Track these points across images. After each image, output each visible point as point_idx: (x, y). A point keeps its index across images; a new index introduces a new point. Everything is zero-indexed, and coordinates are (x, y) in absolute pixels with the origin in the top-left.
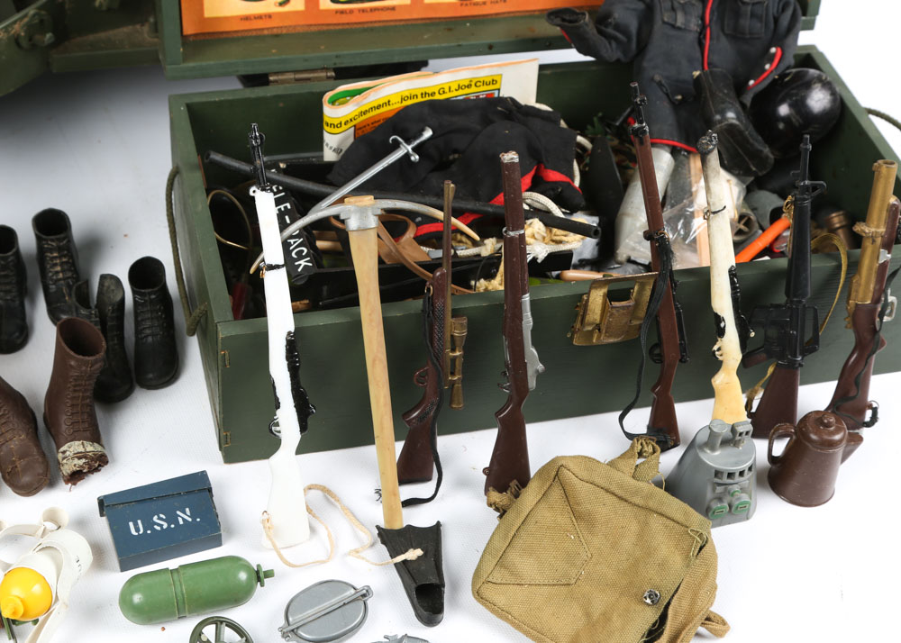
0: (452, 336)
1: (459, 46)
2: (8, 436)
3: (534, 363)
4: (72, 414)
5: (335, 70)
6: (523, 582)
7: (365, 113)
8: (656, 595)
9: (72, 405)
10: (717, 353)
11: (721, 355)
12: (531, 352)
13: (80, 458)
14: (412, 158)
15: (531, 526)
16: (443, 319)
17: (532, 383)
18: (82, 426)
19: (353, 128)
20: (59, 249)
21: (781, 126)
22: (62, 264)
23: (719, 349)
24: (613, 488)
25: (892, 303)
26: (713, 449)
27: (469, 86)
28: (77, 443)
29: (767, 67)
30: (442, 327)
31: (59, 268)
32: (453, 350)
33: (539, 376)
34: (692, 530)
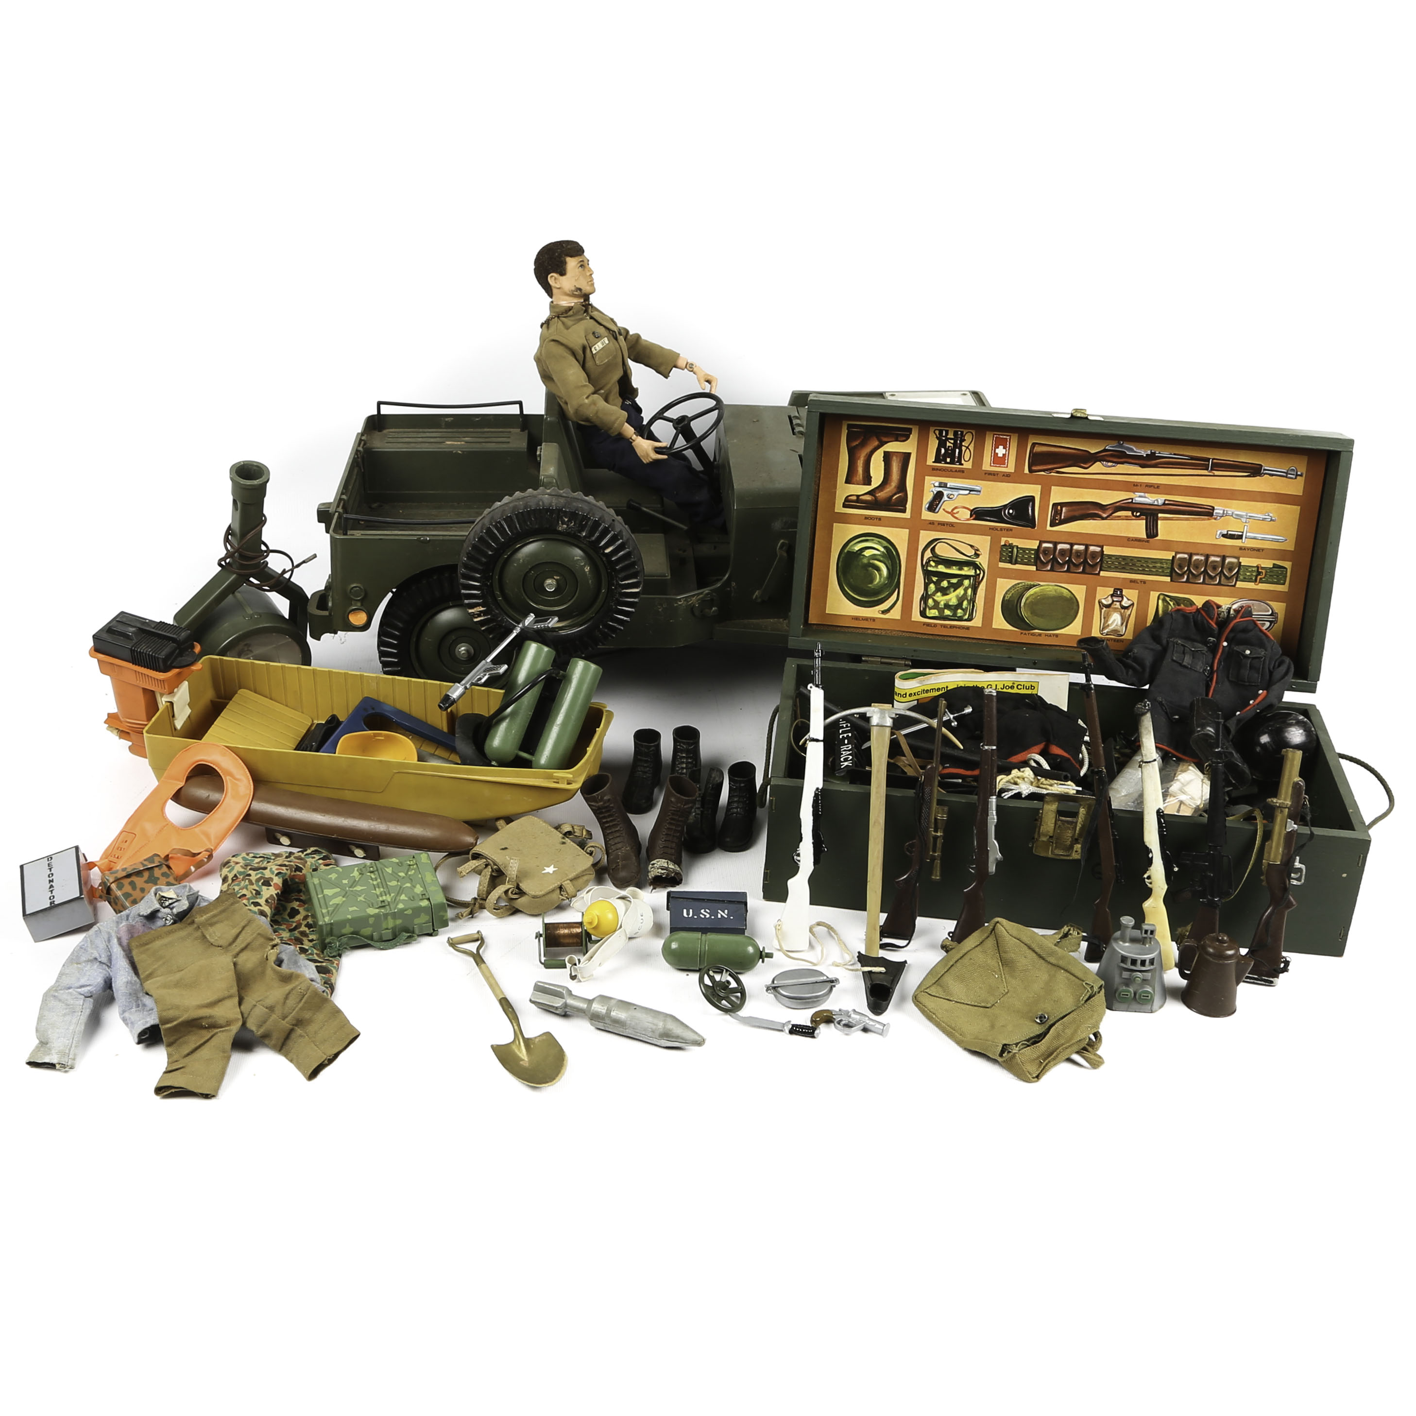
0: (936, 819)
1: (1010, 657)
2: (619, 846)
3: (995, 853)
4: (665, 841)
5: (912, 661)
6: (951, 999)
7: (927, 691)
8: (1045, 1017)
9: (666, 834)
10: (1146, 880)
11: (1151, 883)
12: (994, 844)
13: (662, 869)
14: (953, 724)
15: (966, 960)
16: (930, 802)
17: (992, 868)
18: (670, 851)
19: (916, 702)
20: (688, 751)
21: (1258, 749)
22: (687, 763)
23: (1149, 878)
24: (1033, 946)
25: (1300, 870)
26: (1124, 942)
27: (1012, 687)
28: (664, 860)
29: (1251, 702)
30: (930, 808)
31: (684, 766)
32: (936, 831)
33: (999, 864)
34: (1086, 984)
